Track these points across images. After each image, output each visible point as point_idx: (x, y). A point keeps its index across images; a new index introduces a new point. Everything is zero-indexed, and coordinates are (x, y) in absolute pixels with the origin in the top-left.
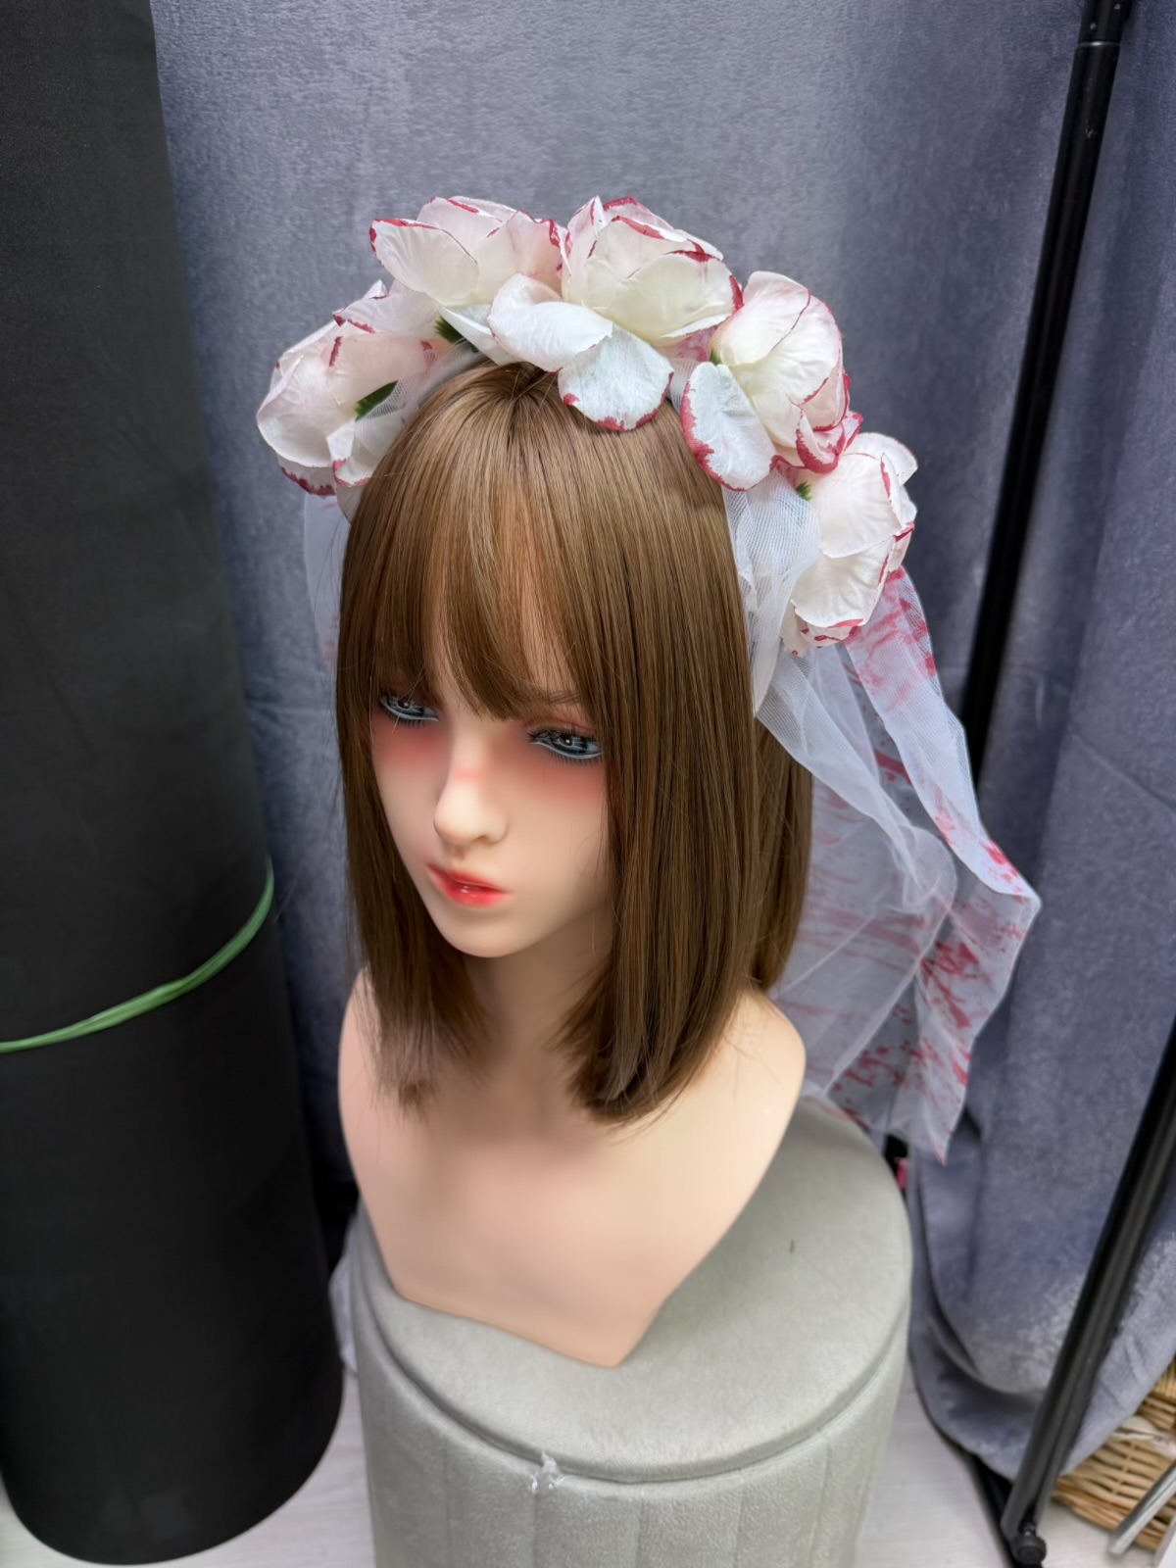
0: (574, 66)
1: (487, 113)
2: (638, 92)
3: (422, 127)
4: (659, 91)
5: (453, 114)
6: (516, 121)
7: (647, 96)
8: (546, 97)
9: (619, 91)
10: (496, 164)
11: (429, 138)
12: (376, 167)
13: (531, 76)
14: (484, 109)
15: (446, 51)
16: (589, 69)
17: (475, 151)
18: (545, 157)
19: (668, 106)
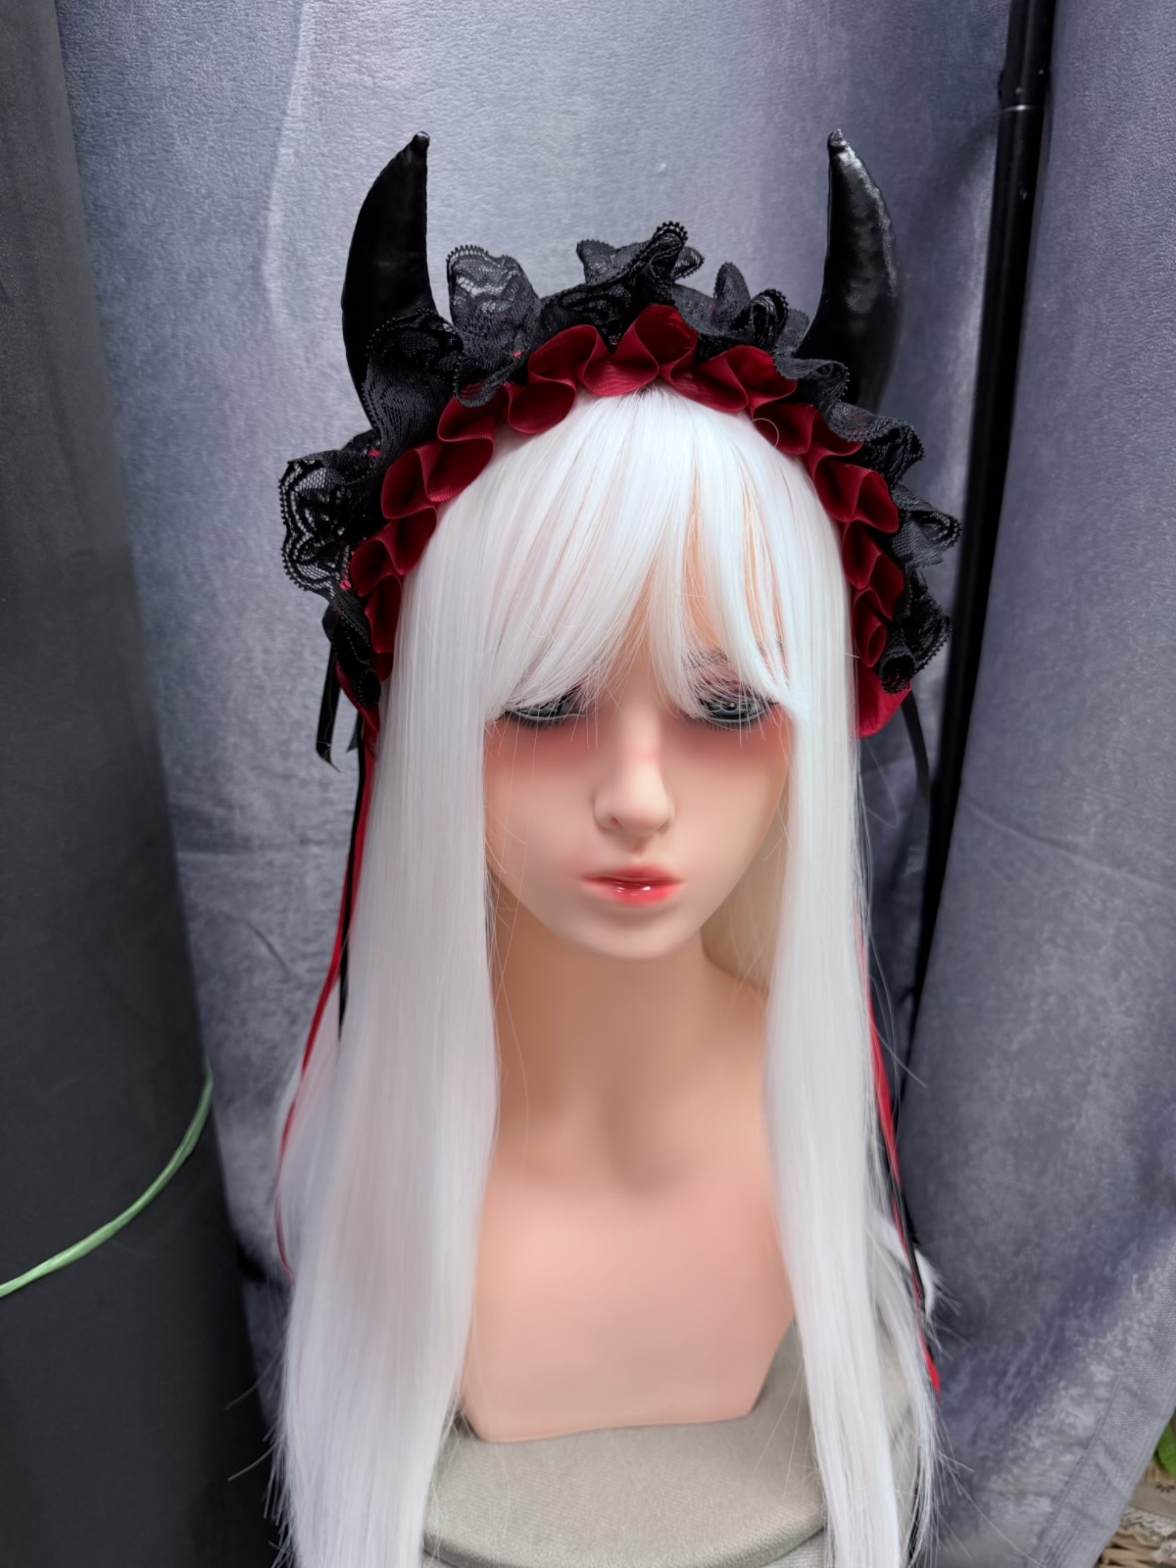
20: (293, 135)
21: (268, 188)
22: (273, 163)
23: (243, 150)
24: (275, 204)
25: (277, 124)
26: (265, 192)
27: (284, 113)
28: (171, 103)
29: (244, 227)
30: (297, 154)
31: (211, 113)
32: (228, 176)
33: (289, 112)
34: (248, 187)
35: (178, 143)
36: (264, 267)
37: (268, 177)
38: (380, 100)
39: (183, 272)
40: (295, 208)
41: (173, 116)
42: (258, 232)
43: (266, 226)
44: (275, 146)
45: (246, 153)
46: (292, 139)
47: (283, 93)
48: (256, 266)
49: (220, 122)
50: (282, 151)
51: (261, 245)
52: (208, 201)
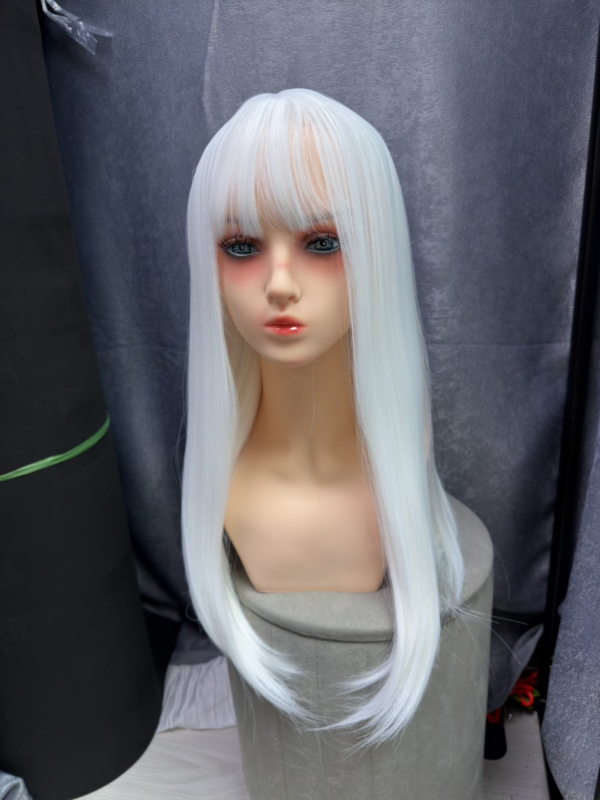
0: (304, 13)
1: (262, 42)
2: (337, 21)
3: (231, 54)
4: (348, 19)
5: (246, 45)
6: (277, 45)
7: (342, 22)
8: (290, 30)
9: (328, 21)
10: (267, 67)
11: (235, 59)
12: (211, 76)
13: (283, 21)
14: (261, 41)
15: (241, 16)
16: (311, 13)
17: (257, 63)
18: (292, 60)
19: (354, 25)
20: (213, 41)
21: (204, 65)
22: (205, 54)
23: (194, 50)
24: (207, 71)
25: (207, 37)
26: (203, 66)
27: (210, 32)
28: (167, 34)
29: (195, 83)
30: (215, 49)
31: (182, 36)
32: (188, 62)
33: (211, 31)
34: (196, 65)
35: (170, 51)
36: (203, 98)
37: (204, 60)
38: (246, 20)
39: (173, 105)
40: (214, 72)
41: (168, 40)
42: (200, 84)
43: (203, 80)
44: (206, 47)
45: (195, 52)
46: (213, 42)
47: (209, 24)
48: (200, 98)
49: (185, 39)
50: (209, 48)
51: (202, 89)
52: (182, 74)
